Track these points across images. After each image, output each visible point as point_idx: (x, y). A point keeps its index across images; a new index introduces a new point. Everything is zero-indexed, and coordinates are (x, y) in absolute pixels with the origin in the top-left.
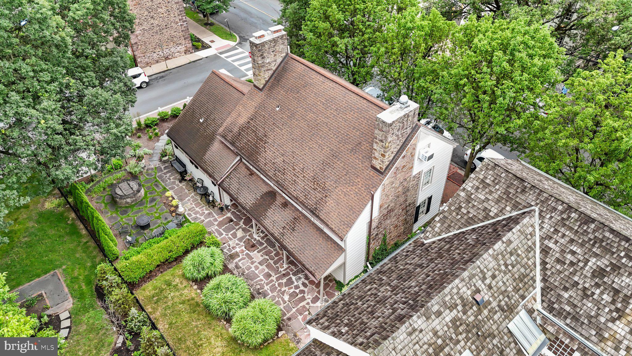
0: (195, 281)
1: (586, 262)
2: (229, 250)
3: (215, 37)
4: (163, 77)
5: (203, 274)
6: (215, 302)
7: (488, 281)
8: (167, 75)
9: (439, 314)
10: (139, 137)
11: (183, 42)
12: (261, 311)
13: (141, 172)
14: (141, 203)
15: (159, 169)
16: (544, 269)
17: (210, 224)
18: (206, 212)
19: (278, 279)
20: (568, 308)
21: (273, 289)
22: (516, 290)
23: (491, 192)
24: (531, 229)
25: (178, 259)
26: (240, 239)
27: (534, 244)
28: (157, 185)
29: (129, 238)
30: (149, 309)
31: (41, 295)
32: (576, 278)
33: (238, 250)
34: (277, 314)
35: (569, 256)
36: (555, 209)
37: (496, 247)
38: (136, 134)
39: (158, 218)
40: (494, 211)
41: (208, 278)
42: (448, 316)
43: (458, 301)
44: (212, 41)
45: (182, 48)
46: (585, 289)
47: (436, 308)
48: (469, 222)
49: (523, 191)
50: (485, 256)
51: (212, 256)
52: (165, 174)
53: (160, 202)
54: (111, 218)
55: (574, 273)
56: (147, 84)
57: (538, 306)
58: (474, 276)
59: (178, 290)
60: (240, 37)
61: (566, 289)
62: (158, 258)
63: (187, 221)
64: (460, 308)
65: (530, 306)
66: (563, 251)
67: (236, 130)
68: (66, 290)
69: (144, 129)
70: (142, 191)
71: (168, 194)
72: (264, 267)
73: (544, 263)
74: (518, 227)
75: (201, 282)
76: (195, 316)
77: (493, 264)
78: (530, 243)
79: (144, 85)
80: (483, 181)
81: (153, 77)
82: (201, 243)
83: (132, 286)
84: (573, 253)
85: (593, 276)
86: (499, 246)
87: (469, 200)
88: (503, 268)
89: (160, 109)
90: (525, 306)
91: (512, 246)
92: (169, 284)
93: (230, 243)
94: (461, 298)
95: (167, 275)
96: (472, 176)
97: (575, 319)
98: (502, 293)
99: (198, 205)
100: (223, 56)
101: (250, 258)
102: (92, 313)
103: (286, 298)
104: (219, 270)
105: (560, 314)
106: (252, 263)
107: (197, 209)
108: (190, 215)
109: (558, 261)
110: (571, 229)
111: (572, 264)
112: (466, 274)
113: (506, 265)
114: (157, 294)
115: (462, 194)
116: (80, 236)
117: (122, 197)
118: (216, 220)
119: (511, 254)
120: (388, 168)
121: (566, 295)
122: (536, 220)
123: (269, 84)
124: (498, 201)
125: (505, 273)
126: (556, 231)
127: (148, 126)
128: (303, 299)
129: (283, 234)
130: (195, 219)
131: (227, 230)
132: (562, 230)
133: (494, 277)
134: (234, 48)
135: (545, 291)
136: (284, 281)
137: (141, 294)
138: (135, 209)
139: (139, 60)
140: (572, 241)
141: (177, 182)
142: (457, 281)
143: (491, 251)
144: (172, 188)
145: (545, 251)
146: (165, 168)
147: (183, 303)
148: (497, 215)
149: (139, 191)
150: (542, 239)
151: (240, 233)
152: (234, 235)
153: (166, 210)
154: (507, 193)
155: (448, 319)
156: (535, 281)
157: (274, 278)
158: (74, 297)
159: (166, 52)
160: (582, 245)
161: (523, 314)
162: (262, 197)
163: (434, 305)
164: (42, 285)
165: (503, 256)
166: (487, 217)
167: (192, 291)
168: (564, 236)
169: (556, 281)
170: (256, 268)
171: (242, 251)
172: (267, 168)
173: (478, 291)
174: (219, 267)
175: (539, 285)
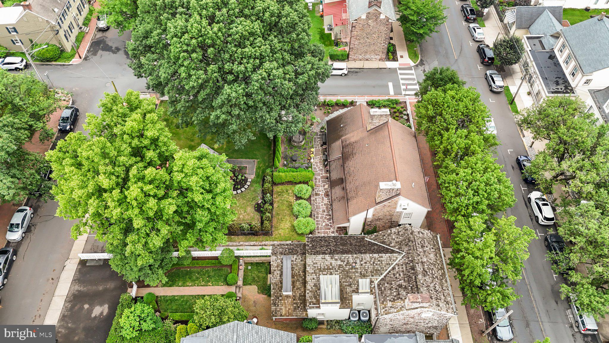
0: (296, 196)
1: (401, 280)
2: (318, 191)
3: (406, 54)
4: (357, 72)
5: (299, 195)
6: (296, 208)
7: (362, 263)
8: (360, 72)
9: (336, 260)
10: (321, 109)
11: (381, 54)
12: (308, 223)
13: (308, 132)
14: (300, 148)
15: (317, 134)
16: (388, 273)
17: (319, 175)
18: (321, 168)
19: (326, 215)
20: (383, 289)
21: (322, 218)
22: (371, 272)
23: (397, 238)
24: (395, 258)
25: (296, 183)
26: (325, 189)
27: (392, 264)
28: (311, 142)
29: (285, 163)
30: (275, 196)
31: (246, 167)
32: (393, 283)
33: (321, 193)
34: (312, 228)
35: (398, 275)
36: (408, 258)
37: (375, 255)
38: (320, 106)
39: (302, 159)
40: (393, 245)
41: (300, 198)
42: (339, 262)
43: (346, 261)
44: (402, 57)
45: (379, 57)
46: (392, 287)
47: (336, 258)
48: (383, 243)
49: (406, 245)
50: (368, 255)
51: (307, 190)
52: (318, 138)
53: (307, 152)
54: (285, 148)
55: (394, 281)
56: (346, 75)
57: (376, 282)
58: (358, 258)
59: (288, 195)
60: (421, 60)
61: (388, 283)
62: (288, 179)
63: (311, 167)
64: (345, 263)
65: (373, 280)
66: (398, 272)
67: (348, 142)
68: (255, 170)
69: (326, 105)
70: (303, 143)
71: (312, 150)
72: (325, 207)
73: (390, 272)
74: (390, 255)
75: (298, 198)
76: (288, 209)
77: (369, 259)
78: (390, 262)
79: (343, 75)
80: (399, 232)
81: (352, 70)
82: (306, 183)
83: (274, 184)
84: (400, 275)
85: (398, 286)
86: (376, 255)
87: (389, 235)
88: (372, 263)
89: (339, 98)
90: (371, 279)
91: (381, 259)
92: (287, 191)
93: (320, 188)
94: (348, 261)
95: (288, 187)
96: (398, 228)
97: (382, 293)
98: (365, 270)
99: (320, 162)
100: (399, 72)
101: (323, 199)
102: (258, 185)
103: (324, 224)
104: (305, 197)
105: (380, 289)
106: (322, 202)
107: (319, 164)
108: (314, 165)
109: (394, 274)
110: (406, 267)
111: (396, 278)
112: (355, 255)
113: (374, 263)
114: (281, 192)
115: (389, 231)
116: (270, 149)
117: (294, 141)
118: (322, 174)
119: (379, 261)
120: (379, 203)
121: (386, 285)
122: (400, 257)
123: (372, 131)
124: (396, 243)
125: (371, 265)
126: (402, 265)
127: (328, 105)
128: (329, 229)
129: (335, 200)
130: (315, 168)
131: (323, 182)
132: (404, 266)
133: (366, 263)
134: (410, 69)
135: (382, 279)
136: (328, 217)
137: (277, 189)
138: (296, 149)
139: (350, 56)
140: (403, 271)
141: (320, 146)
142: (350, 255)
143: (371, 255)
144: (316, 147)
145: (394, 268)
146: (320, 135)
147: (287, 201)
148: (392, 247)
149: (301, 142)
150: (396, 264)
151: (327, 186)
152: (324, 186)
153: (307, 157)
154: (401, 242)
155: (338, 263)
156: (382, 275)
157: (325, 214)
158: (256, 175)
159: (368, 56)
160: (404, 275)
161: (368, 280)
162: (339, 179)
163: (336, 256)
164: (249, 163)
165: (375, 259)
166: (389, 245)
167: (292, 199)
168: (402, 268)
169: (388, 279)
170: (322, 205)
171: (322, 195)
172: (346, 169)
173: (356, 263)
174: (307, 196)
175: (382, 276)
